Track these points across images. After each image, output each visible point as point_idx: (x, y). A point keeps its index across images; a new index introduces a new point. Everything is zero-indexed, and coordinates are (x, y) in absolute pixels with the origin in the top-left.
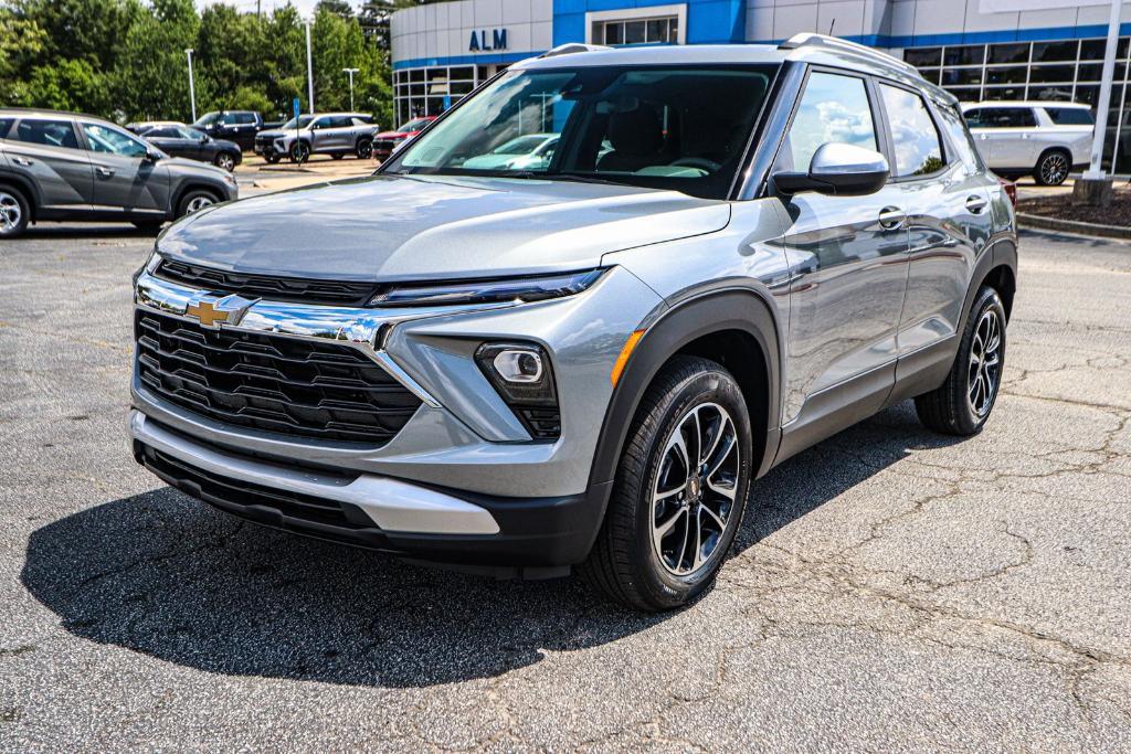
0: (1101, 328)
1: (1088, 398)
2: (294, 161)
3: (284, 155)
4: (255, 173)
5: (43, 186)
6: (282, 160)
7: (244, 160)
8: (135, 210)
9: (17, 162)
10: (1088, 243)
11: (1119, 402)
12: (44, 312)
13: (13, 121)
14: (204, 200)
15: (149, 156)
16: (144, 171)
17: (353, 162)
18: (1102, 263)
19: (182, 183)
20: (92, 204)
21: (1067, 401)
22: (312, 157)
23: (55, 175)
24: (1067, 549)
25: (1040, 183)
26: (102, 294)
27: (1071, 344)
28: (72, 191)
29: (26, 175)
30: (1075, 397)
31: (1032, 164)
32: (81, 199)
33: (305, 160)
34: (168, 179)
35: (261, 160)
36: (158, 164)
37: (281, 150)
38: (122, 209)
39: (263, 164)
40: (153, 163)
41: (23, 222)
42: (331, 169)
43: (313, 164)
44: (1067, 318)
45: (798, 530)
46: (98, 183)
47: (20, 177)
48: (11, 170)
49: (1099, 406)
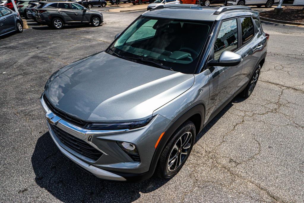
0: (277, 55)
1: (274, 82)
2: (116, 4)
3: (115, 3)
4: (109, 7)
5: (65, 17)
6: (115, 4)
7: (107, 4)
8: (83, 22)
9: (59, 13)
10: (274, 25)
11: (281, 83)
12: (61, 54)
13: (57, 3)
14: (96, 19)
15: (84, 10)
16: (84, 13)
17: (128, 4)
18: (278, 31)
19: (92, 15)
20: (75, 21)
21: (270, 82)
22: (120, 3)
23: (66, 15)
24: (269, 147)
25: (266, 7)
26: (74, 47)
27: (271, 61)
28: (70, 18)
29: (61, 15)
30: (272, 81)
31: (265, 3)
32: (73, 20)
33: (119, 4)
34: (89, 14)
35: (110, 4)
36: (87, 11)
37: (114, 2)
38: (81, 22)
39: (111, 5)
40: (86, 11)
41: (62, 25)
42: (124, 6)
43: (120, 5)
44: (270, 51)
45: (206, 138)
46: (75, 16)
47: (60, 16)
48: (58, 15)
49: (277, 84)
